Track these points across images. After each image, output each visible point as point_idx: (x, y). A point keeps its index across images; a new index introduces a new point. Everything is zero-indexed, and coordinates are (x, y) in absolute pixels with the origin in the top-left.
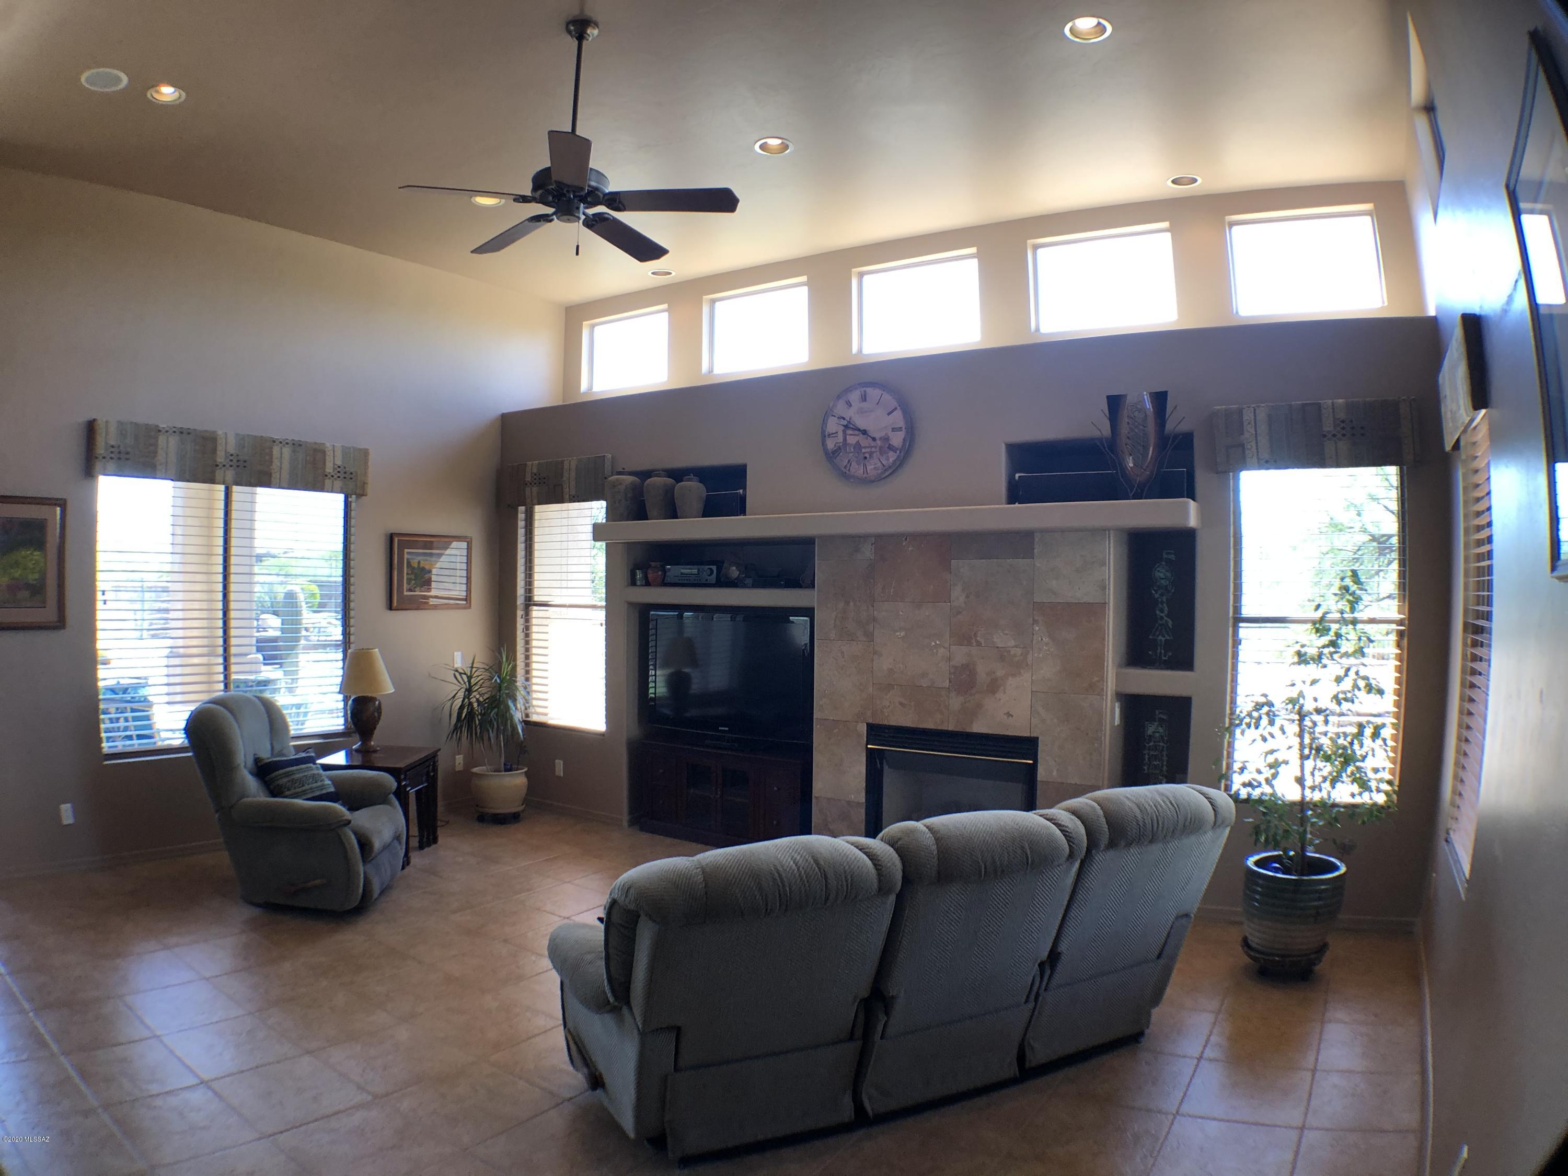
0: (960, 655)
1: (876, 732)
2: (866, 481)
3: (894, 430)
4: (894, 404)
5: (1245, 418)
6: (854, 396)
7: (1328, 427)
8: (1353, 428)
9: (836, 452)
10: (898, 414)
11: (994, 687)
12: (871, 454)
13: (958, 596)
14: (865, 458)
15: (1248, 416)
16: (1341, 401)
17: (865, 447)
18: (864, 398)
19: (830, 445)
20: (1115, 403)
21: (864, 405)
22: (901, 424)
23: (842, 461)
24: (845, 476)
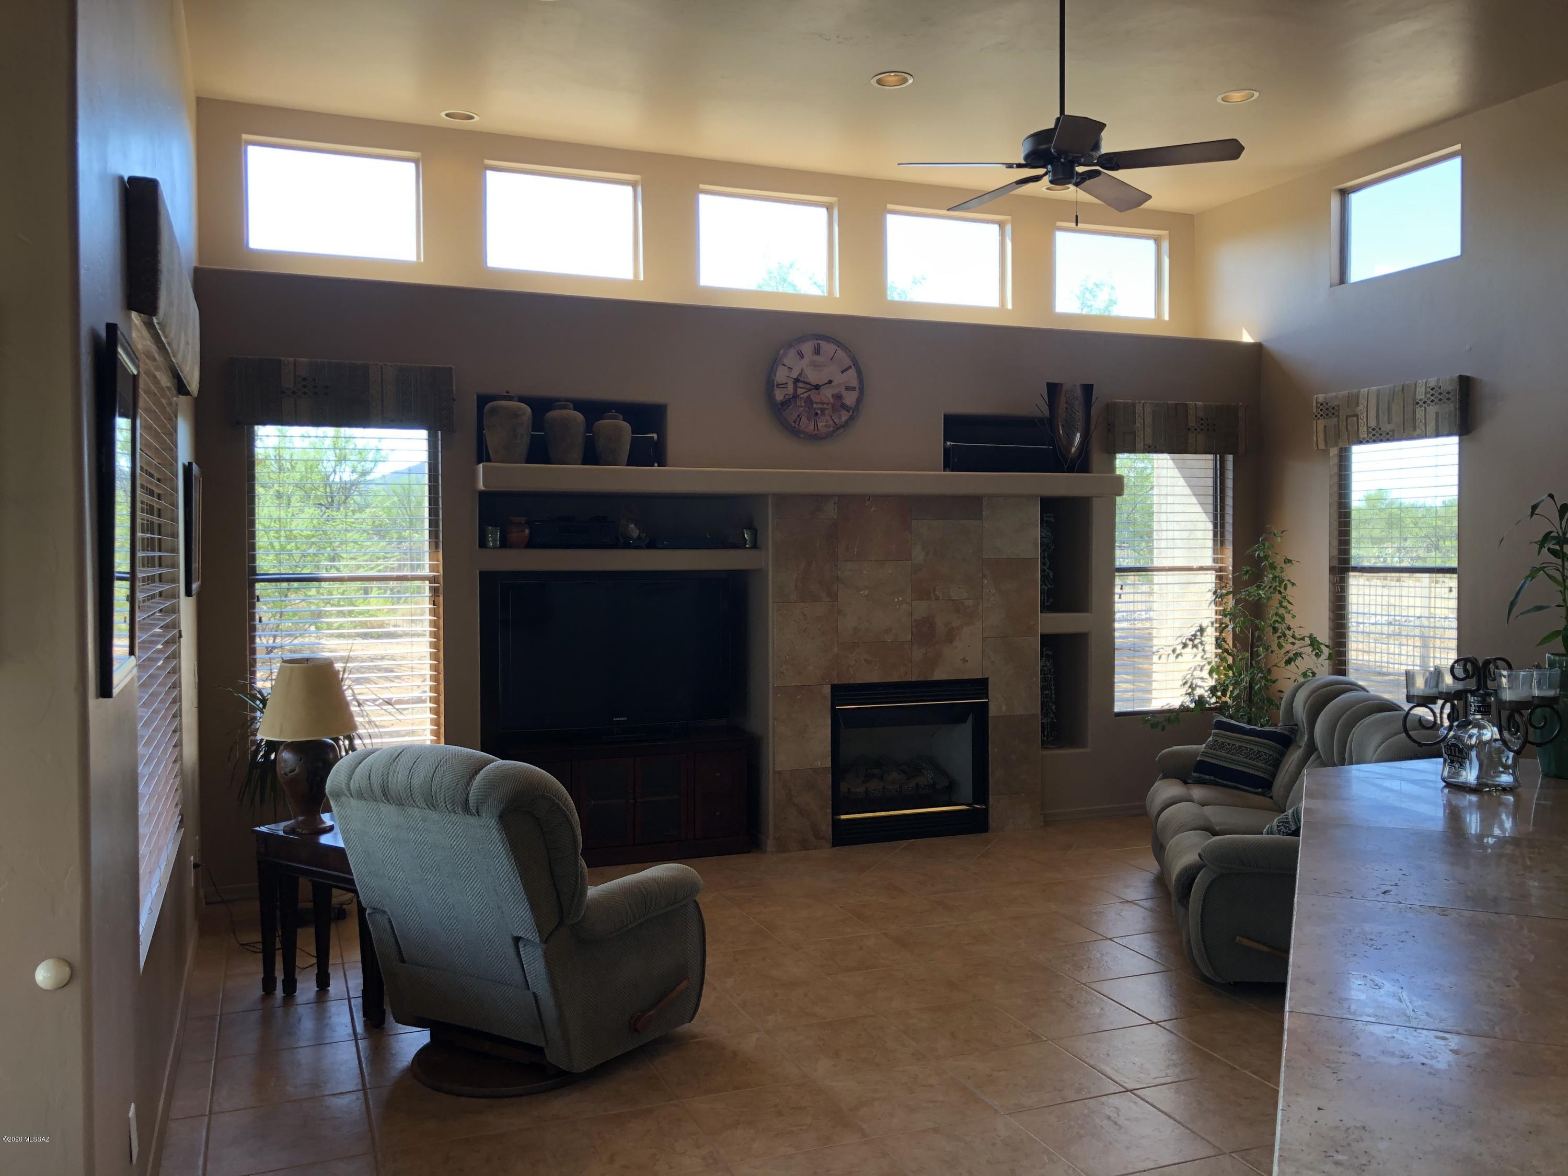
0: (922, 608)
1: (841, 692)
2: (815, 437)
3: (847, 389)
4: (848, 362)
5: (1137, 410)
6: (807, 348)
7: (1192, 423)
8: (1208, 425)
9: (786, 403)
10: (852, 373)
11: (950, 637)
12: (823, 410)
13: (918, 555)
14: (817, 414)
15: (1139, 409)
16: (1200, 403)
17: (817, 403)
18: (817, 351)
19: (779, 396)
20: (1053, 389)
21: (817, 358)
22: (855, 383)
23: (791, 414)
24: (794, 431)
